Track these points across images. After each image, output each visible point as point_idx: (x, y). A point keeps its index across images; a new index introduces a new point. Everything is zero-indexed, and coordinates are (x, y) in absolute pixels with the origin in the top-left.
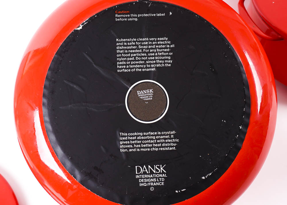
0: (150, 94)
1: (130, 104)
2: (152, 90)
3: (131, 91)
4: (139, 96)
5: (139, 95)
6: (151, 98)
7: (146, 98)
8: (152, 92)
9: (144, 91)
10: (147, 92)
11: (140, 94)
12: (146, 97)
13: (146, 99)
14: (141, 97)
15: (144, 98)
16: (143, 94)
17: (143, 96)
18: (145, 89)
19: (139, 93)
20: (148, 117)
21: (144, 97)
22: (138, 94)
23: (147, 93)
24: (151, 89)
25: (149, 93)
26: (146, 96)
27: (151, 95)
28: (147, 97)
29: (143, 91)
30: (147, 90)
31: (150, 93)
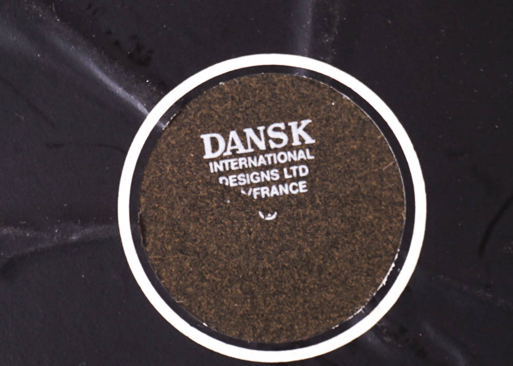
0: (289, 156)
1: (151, 227)
2: (304, 123)
3: (156, 134)
4: (215, 167)
5: (217, 160)
6: (302, 185)
7: (260, 185)
8: (309, 140)
9: (249, 132)
10: (267, 138)
11: (222, 157)
12: (265, 176)
13: (264, 191)
14: (227, 173)
15: (252, 185)
16: (246, 155)
17: (244, 170)
18: (258, 120)
19: (215, 145)
20: (279, 321)
21: (250, 178)
22: (209, 155)
23: (268, 150)
24: (299, 119)
25: (284, 149)
26: (264, 168)
27: (302, 162)
28: (274, 174)
29: (242, 136)
30: (267, 125)
31: (289, 148)
